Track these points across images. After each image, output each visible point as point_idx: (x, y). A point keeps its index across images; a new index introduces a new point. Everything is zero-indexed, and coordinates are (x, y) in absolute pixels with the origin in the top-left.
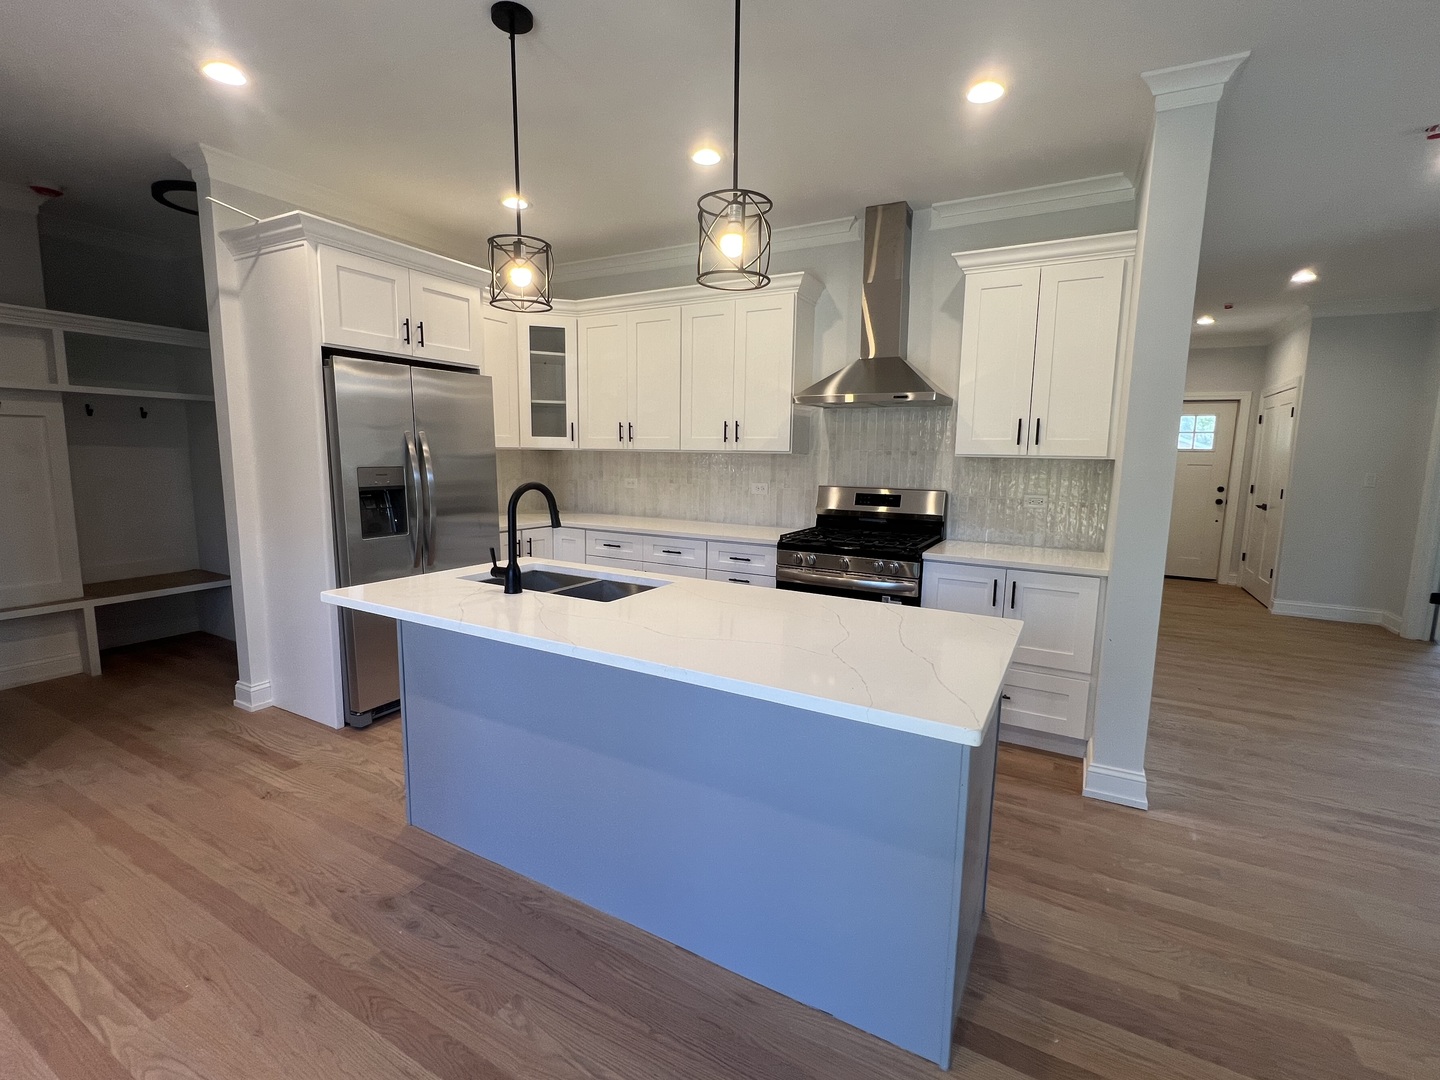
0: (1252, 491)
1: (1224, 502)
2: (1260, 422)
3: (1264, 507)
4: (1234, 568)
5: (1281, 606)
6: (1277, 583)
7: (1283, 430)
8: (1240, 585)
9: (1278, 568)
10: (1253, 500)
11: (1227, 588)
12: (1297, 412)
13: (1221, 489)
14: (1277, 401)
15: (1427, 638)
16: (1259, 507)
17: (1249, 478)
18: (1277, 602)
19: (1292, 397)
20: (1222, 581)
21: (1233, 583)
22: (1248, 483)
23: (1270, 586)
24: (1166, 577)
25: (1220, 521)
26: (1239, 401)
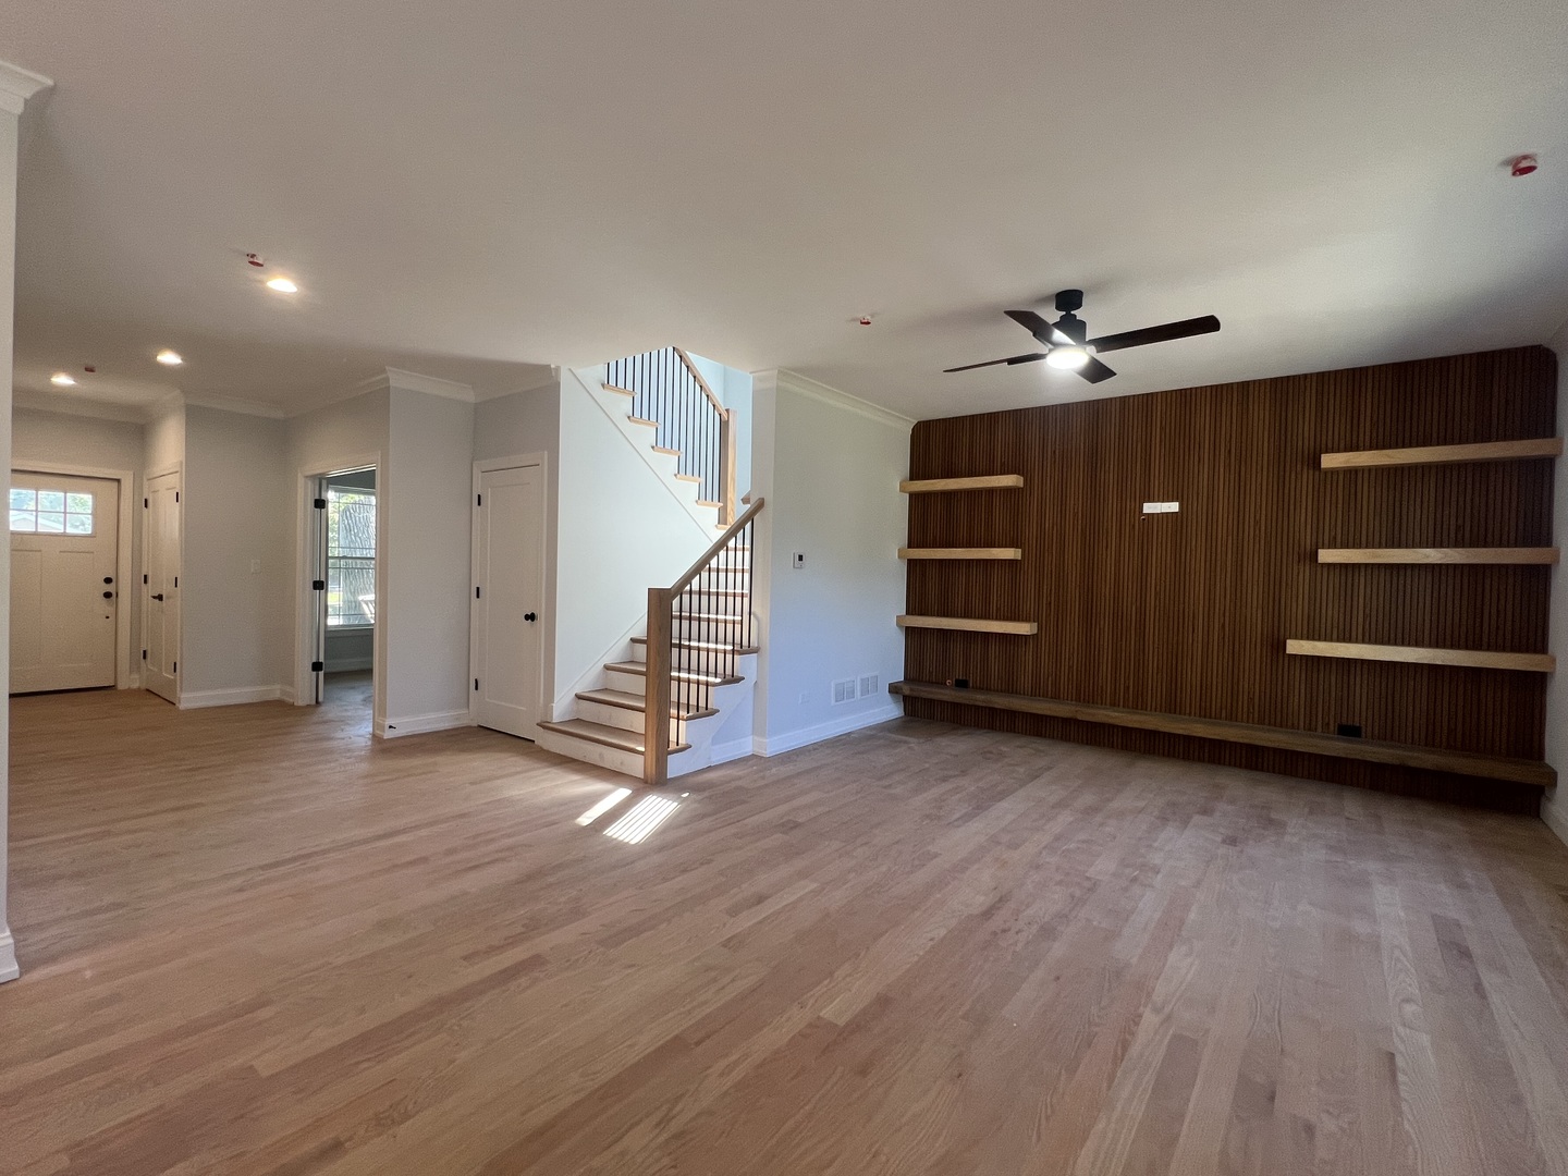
0: (146, 582)
1: (114, 595)
2: (146, 506)
3: (160, 598)
4: (135, 668)
5: (188, 700)
6: (181, 676)
7: (169, 517)
8: (144, 687)
9: (181, 658)
10: (148, 591)
11: (130, 692)
12: (182, 497)
13: (108, 581)
14: (161, 483)
15: (314, 702)
16: (154, 597)
17: (141, 567)
18: (184, 696)
19: (174, 482)
20: (122, 686)
21: (135, 685)
22: (140, 571)
23: (175, 681)
24: (12, 696)
25: (112, 618)
26: (118, 481)
